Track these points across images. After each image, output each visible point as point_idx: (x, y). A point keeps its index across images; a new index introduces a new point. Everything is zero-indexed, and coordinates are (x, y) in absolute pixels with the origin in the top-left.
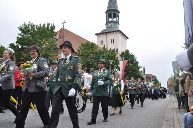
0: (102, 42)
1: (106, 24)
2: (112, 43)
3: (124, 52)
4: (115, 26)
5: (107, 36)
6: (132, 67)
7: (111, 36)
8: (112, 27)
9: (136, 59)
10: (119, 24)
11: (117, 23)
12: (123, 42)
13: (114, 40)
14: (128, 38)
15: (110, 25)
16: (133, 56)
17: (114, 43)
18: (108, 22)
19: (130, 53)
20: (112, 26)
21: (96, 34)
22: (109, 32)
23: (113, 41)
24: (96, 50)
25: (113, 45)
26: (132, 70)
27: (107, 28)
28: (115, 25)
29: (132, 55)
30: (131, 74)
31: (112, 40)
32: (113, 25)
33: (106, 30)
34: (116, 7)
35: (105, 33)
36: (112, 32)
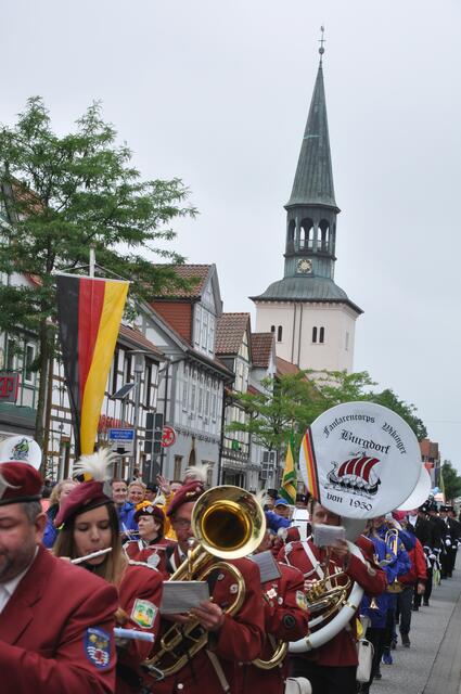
0: (276, 332)
2: (314, 340)
4: (325, 272)
5: (298, 312)
7: (314, 317)
8: (312, 275)
10: (335, 260)
11: (326, 256)
12: (347, 334)
13: (322, 329)
14: (359, 312)
15: (305, 266)
17: (322, 340)
18: (291, 254)
20: (315, 273)
21: (254, 299)
22: (305, 301)
23: (318, 335)
25: (318, 347)
27: (293, 275)
28: (325, 266)
31: (315, 329)
33: (292, 288)
34: (331, 194)
35: (291, 300)
36: (318, 301)
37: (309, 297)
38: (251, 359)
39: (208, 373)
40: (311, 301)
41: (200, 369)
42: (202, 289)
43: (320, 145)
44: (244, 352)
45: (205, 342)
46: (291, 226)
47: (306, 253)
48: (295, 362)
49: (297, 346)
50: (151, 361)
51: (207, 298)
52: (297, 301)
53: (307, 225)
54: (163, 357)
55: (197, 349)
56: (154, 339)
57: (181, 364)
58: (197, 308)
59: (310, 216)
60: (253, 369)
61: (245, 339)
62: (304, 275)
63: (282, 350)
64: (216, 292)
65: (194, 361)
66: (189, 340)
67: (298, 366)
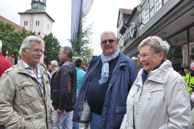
0: (26, 23)
1: (32, 4)
2: (36, 25)
3: (48, 35)
4: (41, 7)
5: (32, 17)
6: (55, 51)
7: (36, 18)
8: (37, 8)
9: (59, 43)
10: (46, 6)
11: (42, 3)
13: (39, 21)
14: (54, 21)
15: (35, 5)
16: (56, 40)
17: (39, 25)
19: (53, 37)
21: (19, 13)
22: (34, 13)
23: (38, 23)
24: (12, 33)
25: (38, 27)
26: (55, 54)
27: (32, 8)
29: (56, 38)
30: (53, 58)
31: (37, 21)
32: (39, 6)
35: (29, 13)
36: (37, 13)
47: (36, 2)
49: (31, 27)
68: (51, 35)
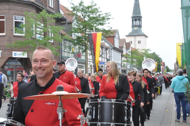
0: (131, 42)
2: (139, 43)
4: (140, 29)
5: (135, 38)
7: (138, 38)
11: (140, 26)
12: (145, 42)
13: (140, 41)
14: (147, 37)
15: (136, 28)
17: (140, 43)
18: (133, 26)
20: (138, 30)
21: (126, 36)
22: (136, 36)
23: (139, 42)
25: (139, 45)
27: (133, 31)
33: (133, 33)
34: (140, 14)
35: (133, 36)
36: (139, 35)
37: (137, 35)
38: (126, 48)
39: (118, 51)
40: (138, 35)
41: (116, 50)
42: (116, 34)
43: (138, 4)
44: (125, 46)
45: (117, 45)
46: (133, 21)
47: (136, 26)
48: (135, 48)
49: (135, 45)
50: (106, 49)
51: (117, 36)
52: (135, 36)
53: (136, 20)
54: (109, 48)
55: (115, 46)
56: (107, 45)
57: (112, 49)
58: (115, 38)
59: (136, 19)
60: (127, 50)
61: (125, 44)
62: (136, 30)
63: (132, 46)
64: (118, 35)
65: (115, 49)
66: (114, 45)
67: (135, 49)
68: (154, 53)
